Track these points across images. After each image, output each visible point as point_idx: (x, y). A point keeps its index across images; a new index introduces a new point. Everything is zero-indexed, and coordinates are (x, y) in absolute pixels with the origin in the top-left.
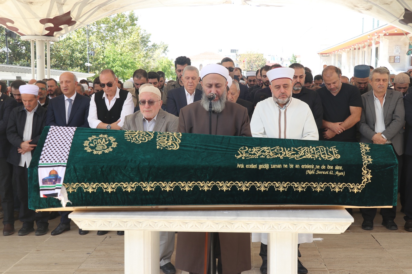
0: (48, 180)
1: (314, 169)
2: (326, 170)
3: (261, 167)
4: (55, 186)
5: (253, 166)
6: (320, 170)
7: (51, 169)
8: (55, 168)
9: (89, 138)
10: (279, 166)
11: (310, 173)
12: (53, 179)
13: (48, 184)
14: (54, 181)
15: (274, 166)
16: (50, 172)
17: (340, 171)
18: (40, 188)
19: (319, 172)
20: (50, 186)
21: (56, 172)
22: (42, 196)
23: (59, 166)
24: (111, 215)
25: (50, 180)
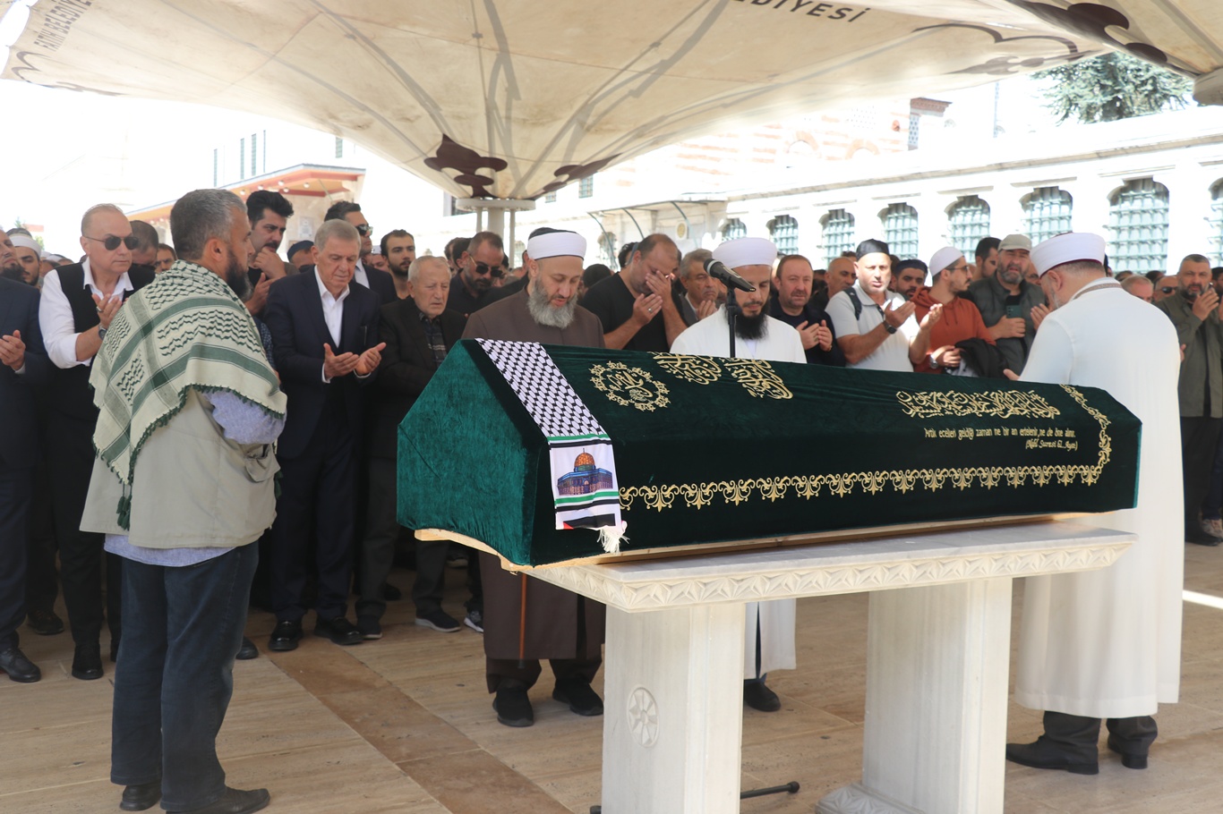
0: (571, 482)
1: (1036, 437)
2: (1053, 439)
3: (962, 434)
4: (590, 498)
5: (950, 434)
6: (1046, 439)
7: (579, 450)
8: (589, 449)
9: (610, 364)
10: (988, 432)
11: (1032, 444)
12: (584, 477)
13: (571, 494)
14: (586, 483)
15: (981, 433)
16: (577, 459)
17: (1072, 440)
18: (557, 506)
19: (1044, 445)
20: (578, 497)
21: (591, 458)
22: (560, 526)
23: (596, 442)
24: (718, 564)
25: (577, 481)
